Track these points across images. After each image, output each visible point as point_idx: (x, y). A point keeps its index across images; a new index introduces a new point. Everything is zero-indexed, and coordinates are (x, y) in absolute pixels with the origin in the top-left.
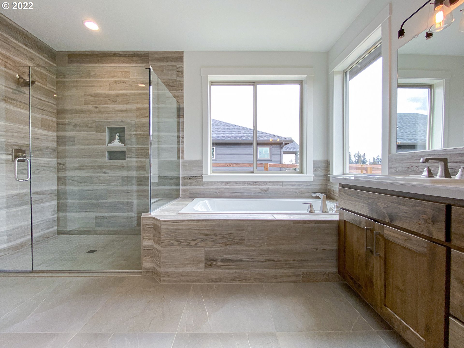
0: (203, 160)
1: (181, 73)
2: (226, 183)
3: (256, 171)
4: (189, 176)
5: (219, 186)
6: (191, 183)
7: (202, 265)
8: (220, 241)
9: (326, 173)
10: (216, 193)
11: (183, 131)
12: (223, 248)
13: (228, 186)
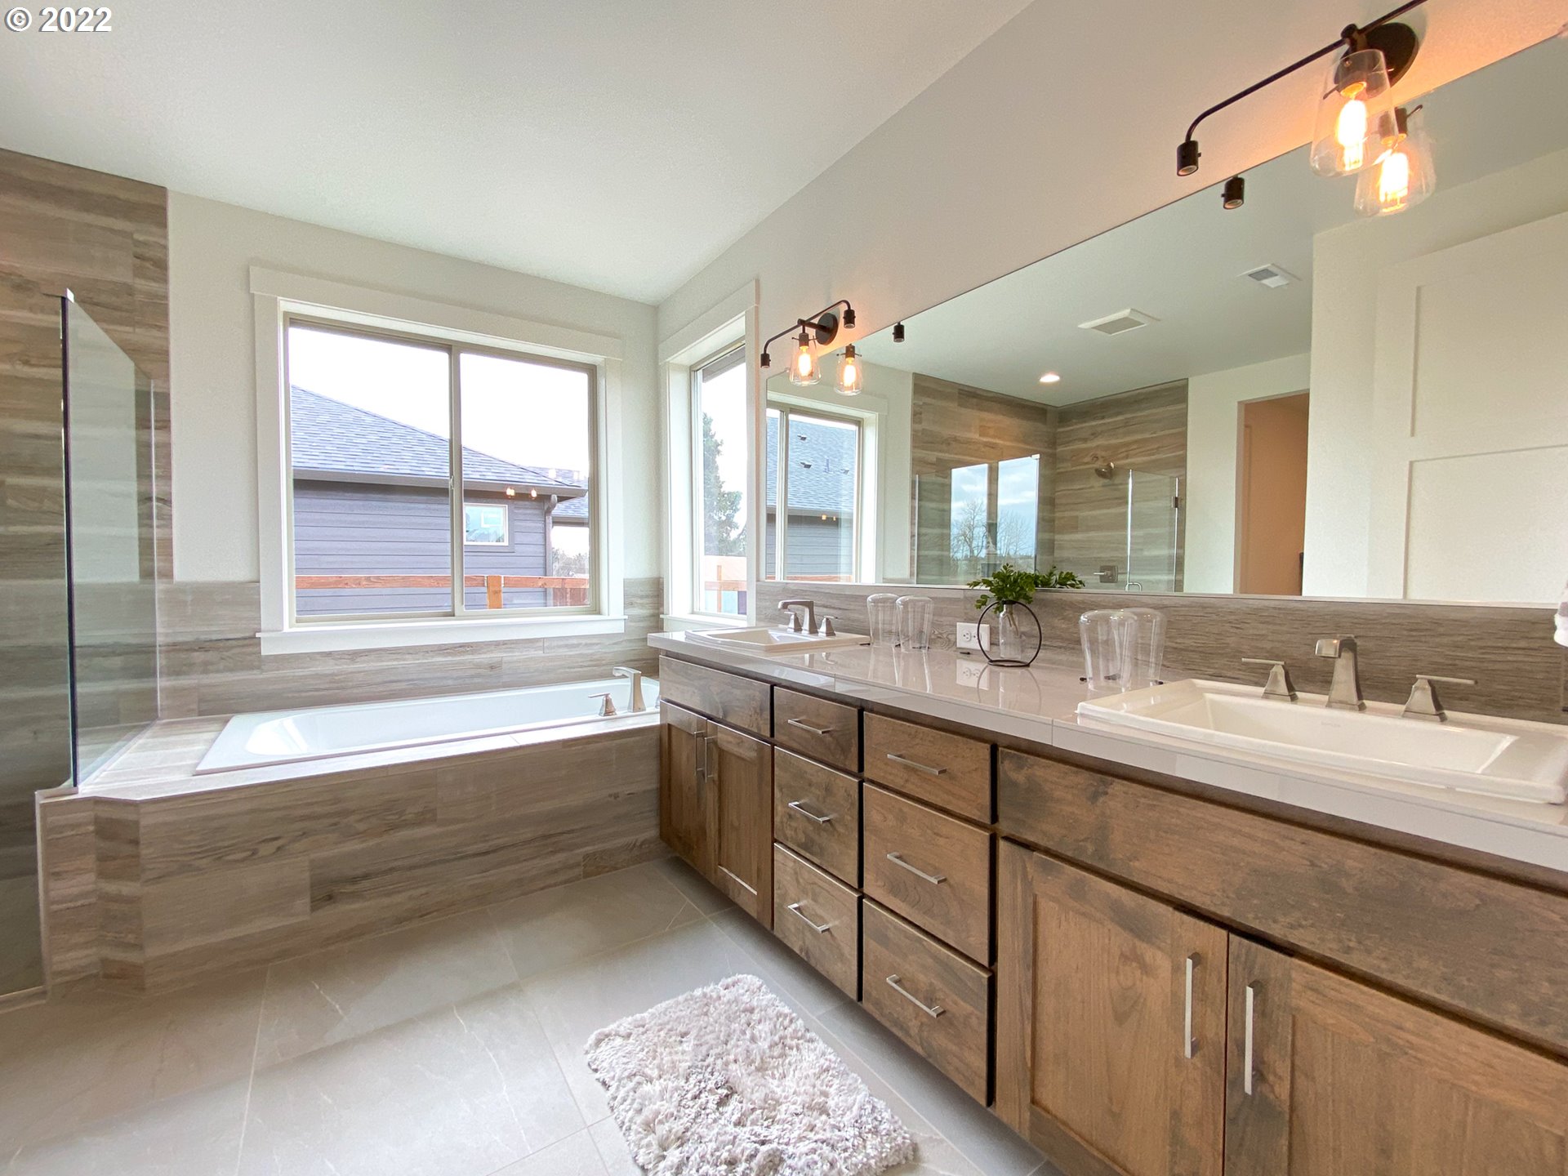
0: (259, 582)
1: (156, 265)
2: (355, 655)
3: (460, 609)
4: (197, 641)
5: (329, 667)
6: (206, 664)
7: (303, 903)
8: (361, 827)
9: (657, 611)
10: (317, 690)
11: (166, 476)
12: (371, 843)
13: (364, 662)
